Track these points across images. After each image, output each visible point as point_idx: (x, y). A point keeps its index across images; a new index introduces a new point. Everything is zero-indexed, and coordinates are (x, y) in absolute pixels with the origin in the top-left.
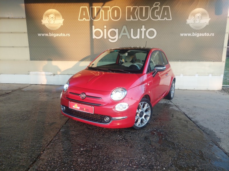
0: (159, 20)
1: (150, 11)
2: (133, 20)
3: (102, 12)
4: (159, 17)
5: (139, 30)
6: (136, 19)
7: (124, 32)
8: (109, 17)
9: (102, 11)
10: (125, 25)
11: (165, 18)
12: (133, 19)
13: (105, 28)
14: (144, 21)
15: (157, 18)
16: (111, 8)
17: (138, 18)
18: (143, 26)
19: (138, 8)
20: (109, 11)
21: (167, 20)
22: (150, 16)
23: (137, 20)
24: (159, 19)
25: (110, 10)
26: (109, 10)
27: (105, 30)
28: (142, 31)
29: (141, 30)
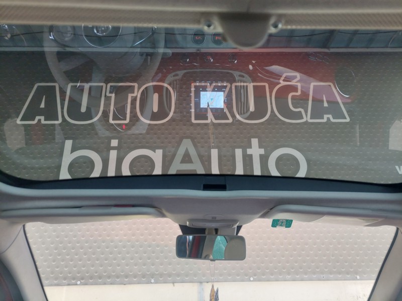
0: (306, 123)
1: (271, 96)
2: (216, 121)
3: (108, 99)
4: (306, 112)
5: (239, 153)
6: (228, 119)
7: (183, 161)
8: (131, 112)
9: (108, 94)
10: (187, 137)
11: (326, 116)
12: (216, 119)
13: (114, 148)
14: (255, 124)
15: (299, 116)
16: (139, 88)
17: (233, 116)
18: (255, 142)
19: (231, 88)
20: (134, 95)
21: (333, 120)
22: (272, 111)
23: (230, 120)
24: (307, 118)
25: (137, 94)
26: (133, 93)
27: (113, 154)
28: (251, 156)
29: (249, 151)
